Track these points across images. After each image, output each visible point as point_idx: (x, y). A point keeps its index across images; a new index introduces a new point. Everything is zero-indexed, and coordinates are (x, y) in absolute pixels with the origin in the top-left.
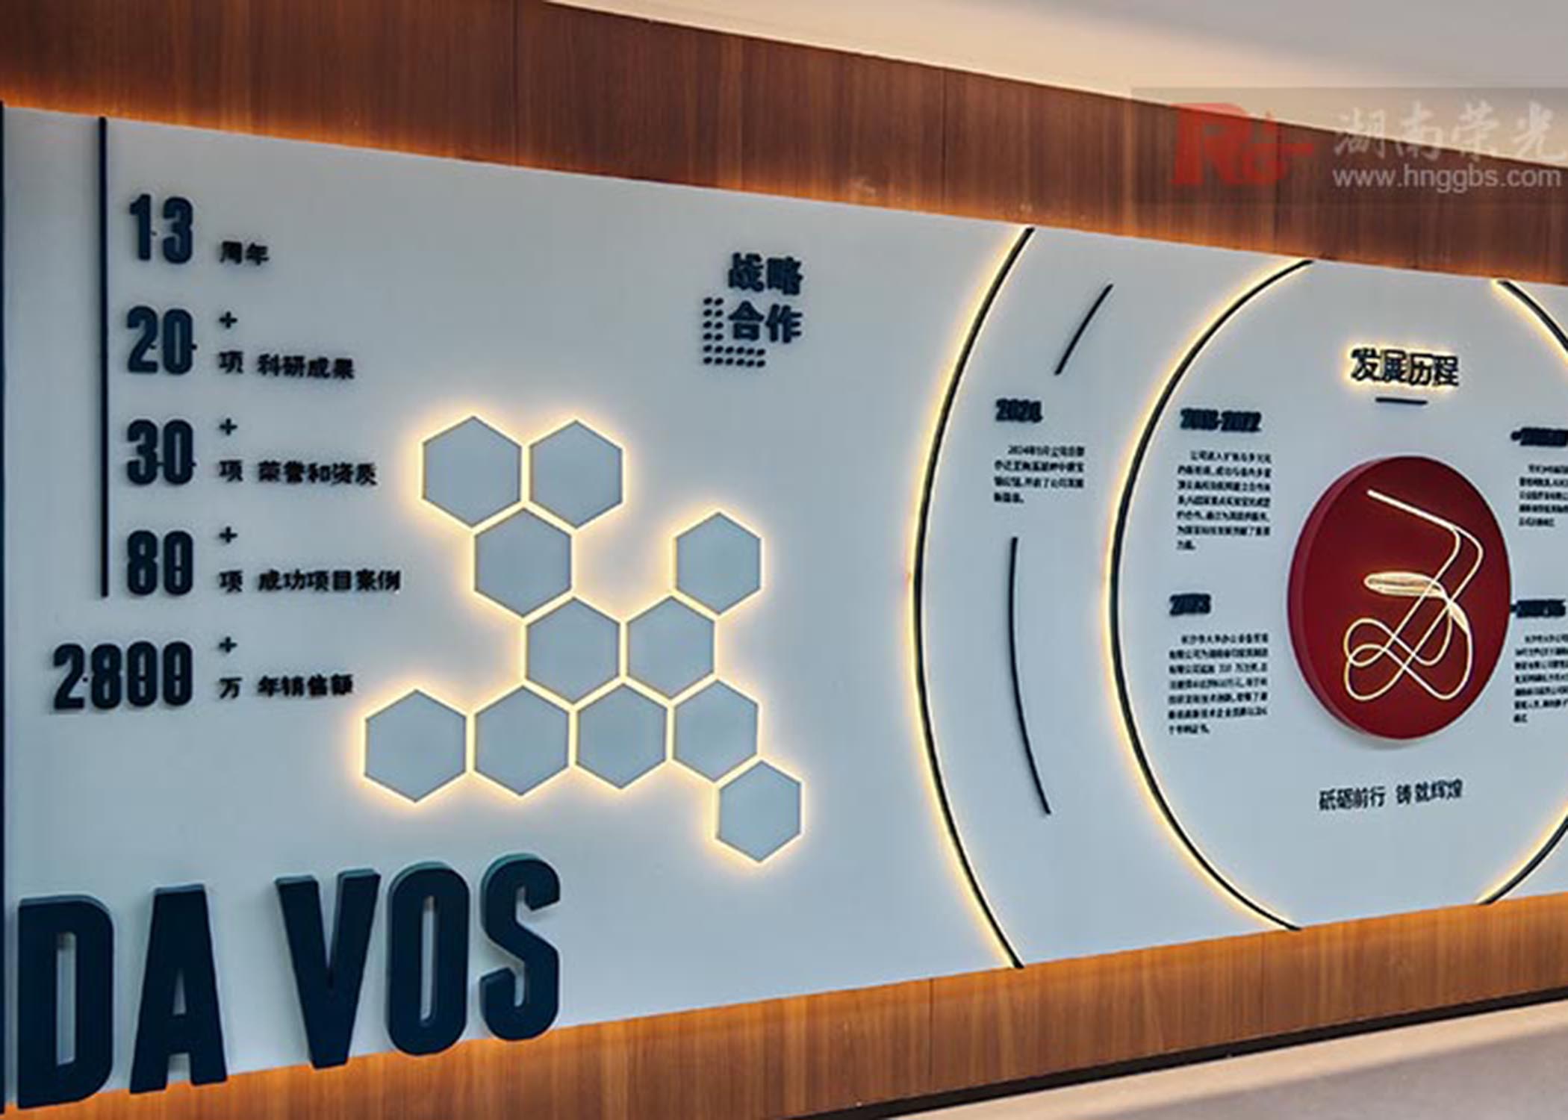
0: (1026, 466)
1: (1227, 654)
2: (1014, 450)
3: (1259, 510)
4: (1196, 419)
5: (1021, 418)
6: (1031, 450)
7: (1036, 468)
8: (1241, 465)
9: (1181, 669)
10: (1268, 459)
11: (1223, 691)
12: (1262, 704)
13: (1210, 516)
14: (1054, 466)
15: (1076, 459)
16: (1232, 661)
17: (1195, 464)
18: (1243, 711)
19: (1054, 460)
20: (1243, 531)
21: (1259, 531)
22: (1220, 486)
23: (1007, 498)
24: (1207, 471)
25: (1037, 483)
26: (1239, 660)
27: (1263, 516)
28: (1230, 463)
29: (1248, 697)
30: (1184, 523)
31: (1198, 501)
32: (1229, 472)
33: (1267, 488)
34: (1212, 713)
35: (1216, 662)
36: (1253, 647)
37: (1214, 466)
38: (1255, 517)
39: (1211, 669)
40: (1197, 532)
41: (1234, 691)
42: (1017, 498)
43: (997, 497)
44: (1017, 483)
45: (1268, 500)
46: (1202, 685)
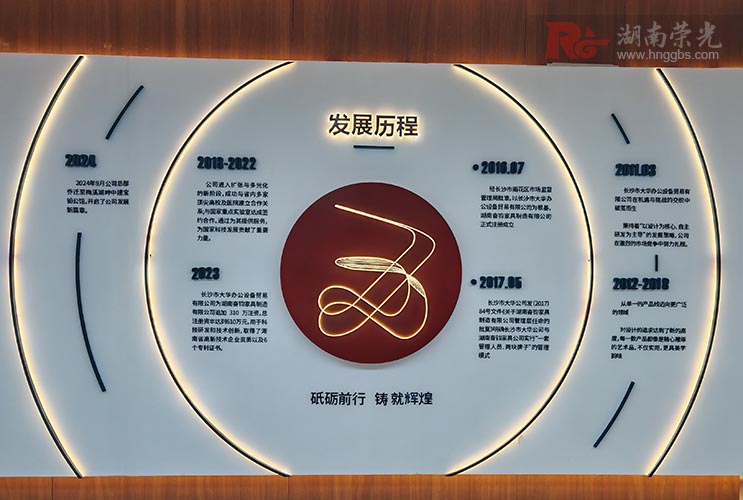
0: (89, 192)
1: (236, 304)
2: (79, 183)
3: (260, 217)
4: (205, 163)
5: (84, 165)
6: (92, 183)
7: (96, 193)
8: (244, 190)
9: (201, 312)
10: (265, 185)
11: (233, 326)
12: (263, 336)
13: (221, 221)
14: (108, 192)
15: (123, 188)
16: (240, 308)
17: (209, 190)
18: (249, 339)
19: (108, 189)
20: (247, 230)
21: (259, 230)
22: (229, 203)
23: (76, 210)
24: (219, 194)
25: (96, 201)
26: (245, 308)
27: (263, 221)
28: (236, 189)
29: (253, 331)
30: (202, 225)
31: (213, 212)
32: (234, 194)
33: (265, 203)
34: (225, 339)
35: (228, 309)
36: (255, 300)
37: (223, 190)
38: (256, 221)
39: (224, 313)
40: (212, 230)
41: (241, 327)
42: (82, 210)
43: (69, 210)
44: (83, 202)
45: (266, 211)
46: (218, 322)
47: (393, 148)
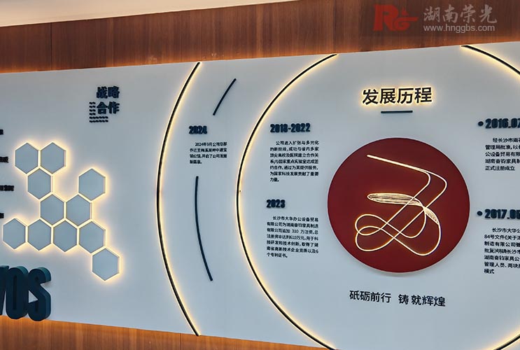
0: (203, 150)
1: (296, 225)
2: (197, 145)
3: (312, 165)
4: (276, 128)
5: (200, 133)
6: (205, 144)
7: (207, 151)
8: (302, 146)
9: (272, 230)
10: (317, 142)
11: (295, 241)
12: (316, 248)
13: (286, 167)
14: (214, 150)
15: (223, 147)
16: (299, 228)
17: (278, 146)
18: (305, 250)
19: (214, 148)
20: (304, 174)
21: (312, 174)
22: (291, 155)
23: (195, 162)
24: (285, 149)
25: (207, 156)
26: (303, 228)
27: (315, 167)
28: (296, 145)
29: (308, 244)
30: (273, 171)
31: (280, 161)
32: (295, 149)
33: (317, 155)
34: (289, 249)
35: (291, 228)
36: (310, 223)
37: (287, 147)
38: (310, 168)
39: (288, 231)
40: (280, 174)
41: (300, 242)
42: (199, 162)
43: (191, 162)
44: (199, 156)
45: (317, 161)
46: (284, 237)
47: (411, 112)
